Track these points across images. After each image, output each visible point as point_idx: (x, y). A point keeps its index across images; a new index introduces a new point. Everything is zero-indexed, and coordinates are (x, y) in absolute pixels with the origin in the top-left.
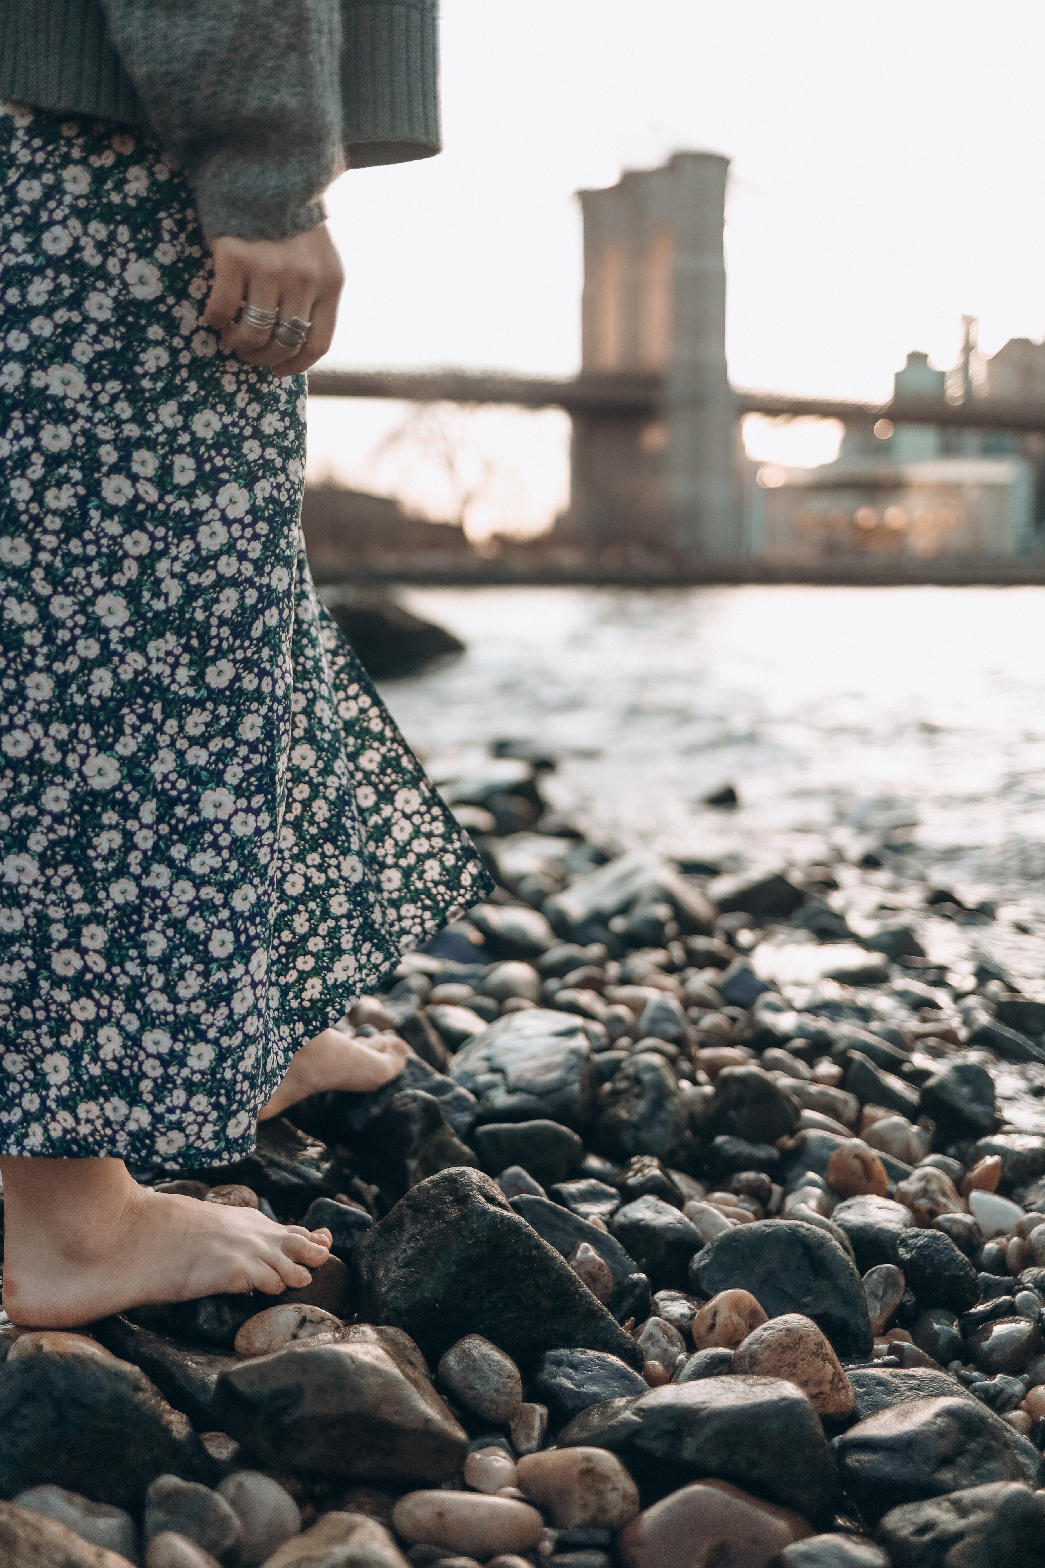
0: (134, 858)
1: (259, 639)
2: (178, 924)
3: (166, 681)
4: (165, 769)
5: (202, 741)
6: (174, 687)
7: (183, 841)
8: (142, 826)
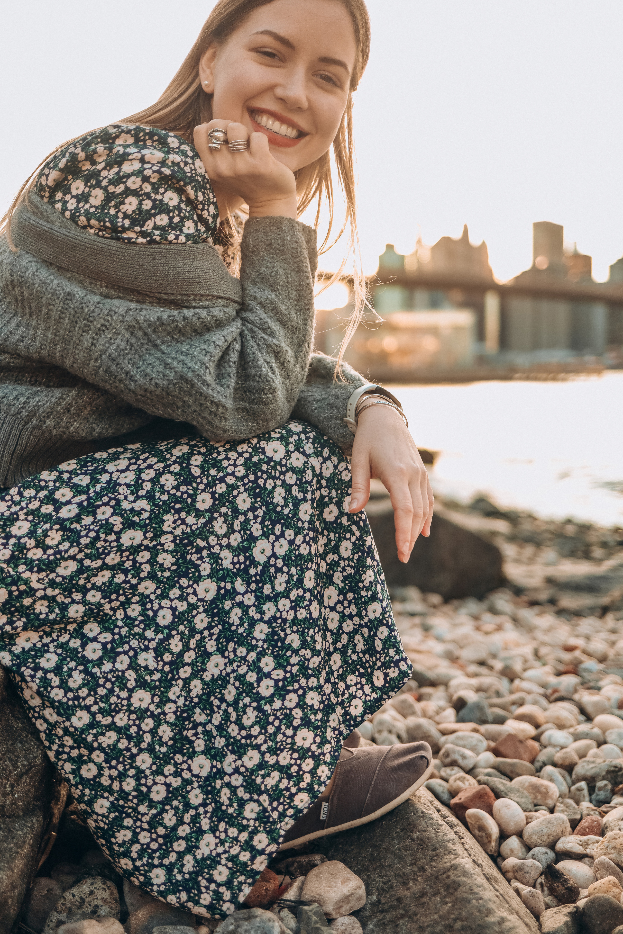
0: (252, 612)
3: (189, 530)
4: (229, 560)
5: (231, 530)
6: (194, 528)
7: (264, 584)
8: (243, 595)
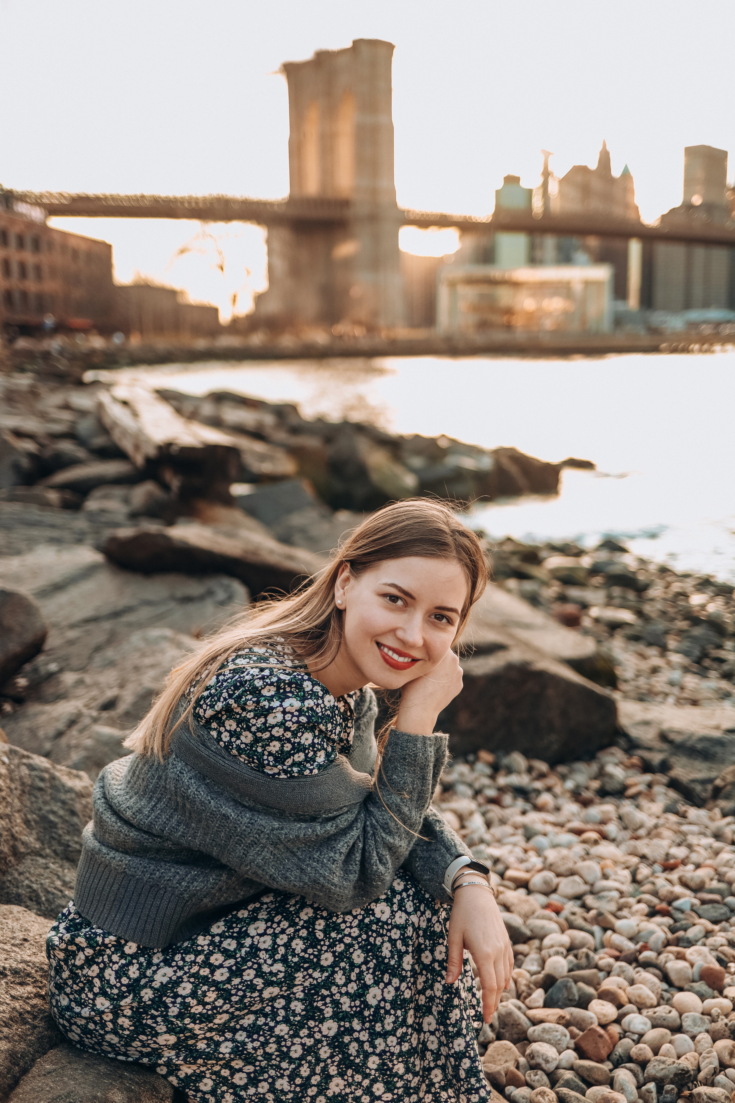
0: (366, 1046)
1: (325, 936)
2: (401, 1054)
4: (348, 1005)
5: (349, 981)
6: (319, 980)
8: (359, 1032)
